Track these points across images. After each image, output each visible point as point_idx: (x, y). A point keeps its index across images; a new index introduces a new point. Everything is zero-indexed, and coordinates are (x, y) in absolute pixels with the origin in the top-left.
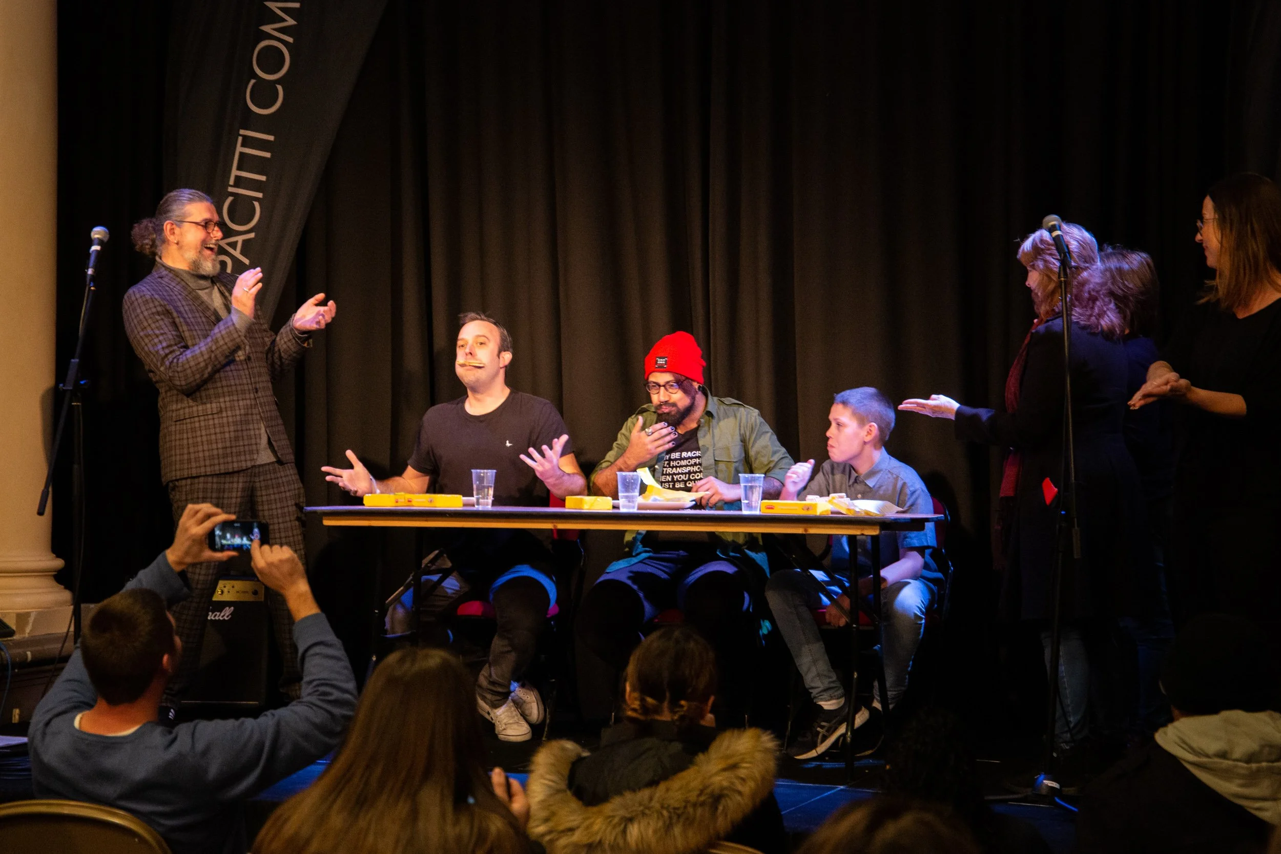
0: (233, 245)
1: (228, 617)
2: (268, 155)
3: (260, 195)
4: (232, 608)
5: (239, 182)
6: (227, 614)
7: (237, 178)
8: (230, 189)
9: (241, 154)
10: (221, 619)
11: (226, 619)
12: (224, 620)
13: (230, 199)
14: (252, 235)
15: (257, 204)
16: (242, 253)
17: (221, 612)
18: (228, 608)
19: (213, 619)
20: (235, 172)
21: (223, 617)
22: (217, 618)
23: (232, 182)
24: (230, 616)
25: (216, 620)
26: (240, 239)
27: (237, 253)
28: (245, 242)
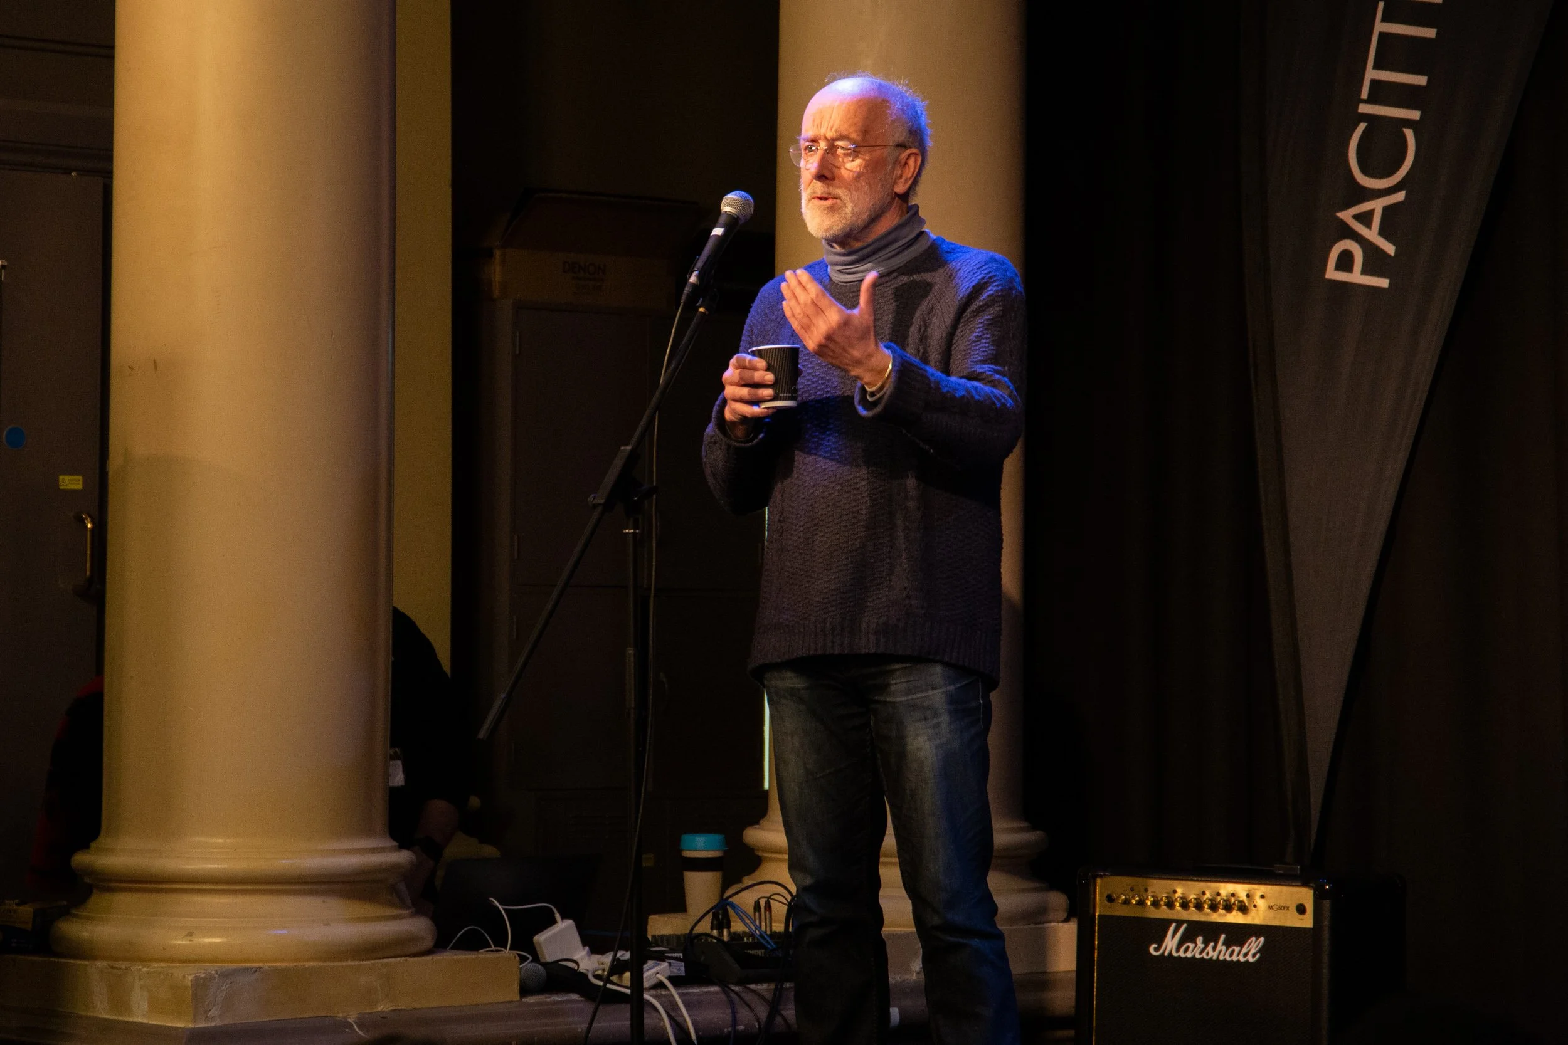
0: (1365, 218)
1: (1254, 956)
2: (1430, 33)
3: (1415, 115)
4: (1262, 939)
5: (1381, 93)
6: (1253, 951)
7: (1374, 83)
8: (1364, 109)
9: (1381, 35)
10: (1242, 959)
11: (1251, 960)
12: (1247, 961)
13: (1362, 126)
14: (1400, 196)
15: (1409, 134)
16: (1383, 232)
17: (1242, 945)
18: (1254, 939)
19: (1228, 959)
20: (1371, 74)
21: (1246, 955)
22: (1235, 958)
23: (1364, 95)
24: (1258, 955)
25: (1232, 961)
26: (1377, 206)
27: (1372, 234)
28: (1387, 210)
